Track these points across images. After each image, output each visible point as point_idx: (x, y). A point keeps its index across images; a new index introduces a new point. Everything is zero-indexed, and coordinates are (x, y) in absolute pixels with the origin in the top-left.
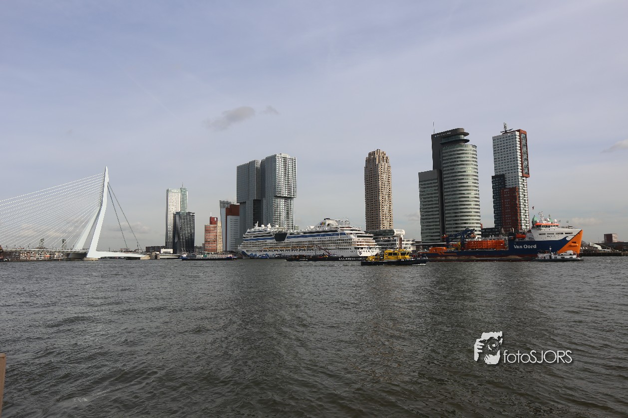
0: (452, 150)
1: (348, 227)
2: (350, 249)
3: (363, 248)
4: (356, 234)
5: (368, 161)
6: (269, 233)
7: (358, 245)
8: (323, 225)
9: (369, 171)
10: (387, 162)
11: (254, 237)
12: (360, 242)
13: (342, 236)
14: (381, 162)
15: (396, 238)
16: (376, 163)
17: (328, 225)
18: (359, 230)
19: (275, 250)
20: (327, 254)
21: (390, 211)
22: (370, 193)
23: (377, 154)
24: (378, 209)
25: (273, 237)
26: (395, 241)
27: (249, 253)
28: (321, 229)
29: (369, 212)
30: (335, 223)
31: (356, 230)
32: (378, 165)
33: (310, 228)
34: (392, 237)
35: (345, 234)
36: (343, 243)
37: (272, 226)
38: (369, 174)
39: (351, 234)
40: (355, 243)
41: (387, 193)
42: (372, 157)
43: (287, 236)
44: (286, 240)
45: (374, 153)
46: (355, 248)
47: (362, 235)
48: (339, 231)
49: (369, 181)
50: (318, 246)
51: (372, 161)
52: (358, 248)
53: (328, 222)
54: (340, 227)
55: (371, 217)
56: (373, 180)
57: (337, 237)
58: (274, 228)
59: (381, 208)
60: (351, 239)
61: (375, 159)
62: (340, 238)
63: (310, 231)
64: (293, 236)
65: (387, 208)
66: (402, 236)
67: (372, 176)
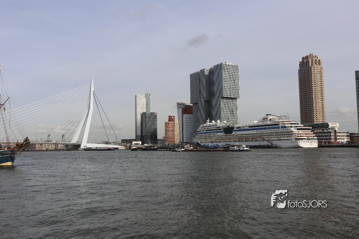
1: (288, 121)
2: (291, 140)
3: (303, 139)
4: (296, 126)
5: (301, 64)
6: (219, 127)
7: (298, 136)
8: (265, 120)
9: (303, 73)
10: (319, 64)
11: (206, 131)
12: (300, 134)
13: (283, 129)
14: (314, 65)
15: (330, 130)
16: (309, 66)
17: (270, 120)
18: (298, 124)
19: (224, 142)
20: (270, 144)
21: (323, 107)
22: (304, 92)
23: (310, 58)
24: (312, 105)
25: (222, 130)
26: (330, 132)
27: (202, 144)
28: (264, 123)
29: (303, 108)
30: (276, 118)
31: (295, 124)
32: (311, 67)
33: (254, 123)
34: (326, 129)
35: (285, 127)
36: (285, 135)
37: (221, 121)
38: (303, 75)
39: (291, 127)
40: (295, 135)
41: (320, 91)
42: (305, 60)
43: (234, 129)
44: (234, 133)
45: (307, 57)
46: (295, 139)
47: (301, 128)
48: (281, 125)
49: (302, 82)
50: (262, 138)
51: (305, 64)
52: (299, 139)
53: (270, 117)
54: (281, 121)
55: (305, 113)
56: (306, 81)
57: (279, 130)
58: (223, 123)
59: (314, 105)
60: (292, 132)
61: (309, 62)
62: (281, 131)
63: (254, 125)
64: (239, 129)
65: (320, 104)
66: (336, 129)
67: (306, 77)
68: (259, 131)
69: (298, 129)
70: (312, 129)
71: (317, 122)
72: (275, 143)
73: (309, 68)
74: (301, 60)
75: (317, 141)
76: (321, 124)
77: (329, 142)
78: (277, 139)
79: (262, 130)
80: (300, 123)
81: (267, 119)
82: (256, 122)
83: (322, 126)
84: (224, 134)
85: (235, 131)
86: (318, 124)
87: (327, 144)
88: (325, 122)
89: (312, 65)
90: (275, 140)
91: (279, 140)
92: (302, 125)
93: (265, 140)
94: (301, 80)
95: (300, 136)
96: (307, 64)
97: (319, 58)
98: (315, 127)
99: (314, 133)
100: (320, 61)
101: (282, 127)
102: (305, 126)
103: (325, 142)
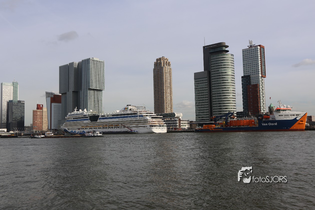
0: (218, 57)
1: (144, 111)
2: (147, 126)
3: (155, 126)
4: (151, 116)
5: (156, 65)
6: (86, 116)
7: (152, 124)
8: (126, 110)
9: (157, 72)
10: (169, 66)
11: (73, 118)
12: (154, 122)
13: (140, 117)
14: (165, 66)
15: (176, 119)
16: (161, 66)
17: (130, 109)
18: (152, 114)
19: (90, 128)
20: (130, 130)
21: (171, 100)
22: (157, 87)
23: (162, 60)
24: (163, 98)
25: (89, 118)
26: (176, 121)
27: (70, 131)
28: (125, 113)
29: (157, 101)
30: (135, 108)
31: (150, 113)
32: (163, 67)
33: (117, 112)
34: (173, 118)
35: (142, 116)
36: (141, 123)
37: (87, 110)
38: (157, 73)
39: (147, 116)
40: (150, 123)
41: (169, 87)
42: (159, 61)
43: (99, 117)
44: (98, 121)
45: (160, 59)
46: (150, 126)
47: (154, 116)
48: (139, 114)
49: (156, 79)
50: (123, 125)
51: (158, 65)
52: (153, 126)
53: (130, 107)
54: (139, 111)
55: (158, 104)
56: (159, 78)
57: (137, 119)
58: (89, 112)
59: (165, 98)
60: (147, 120)
61: (161, 63)
62: (139, 119)
63: (117, 114)
64: (104, 117)
65: (169, 98)
66: (180, 118)
67: (159, 75)
68: (120, 120)
69: (152, 118)
70: (163, 117)
71: (166, 113)
72: (133, 129)
73: (161, 68)
74: (156, 61)
75: (166, 127)
76: (169, 114)
77: (175, 129)
78: (135, 126)
79: (123, 118)
80: (154, 113)
81: (127, 108)
82: (118, 111)
83: (170, 115)
84: (90, 122)
85: (100, 119)
86: (167, 114)
87: (174, 130)
88: (172, 112)
89: (164, 66)
90: (134, 127)
91: (137, 127)
92: (155, 115)
93: (126, 127)
94: (155, 78)
95: (154, 124)
96: (160, 65)
97: (169, 61)
98: (165, 116)
99: (164, 121)
100: (169, 63)
101: (140, 116)
102: (158, 115)
103: (172, 128)
